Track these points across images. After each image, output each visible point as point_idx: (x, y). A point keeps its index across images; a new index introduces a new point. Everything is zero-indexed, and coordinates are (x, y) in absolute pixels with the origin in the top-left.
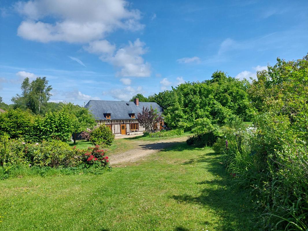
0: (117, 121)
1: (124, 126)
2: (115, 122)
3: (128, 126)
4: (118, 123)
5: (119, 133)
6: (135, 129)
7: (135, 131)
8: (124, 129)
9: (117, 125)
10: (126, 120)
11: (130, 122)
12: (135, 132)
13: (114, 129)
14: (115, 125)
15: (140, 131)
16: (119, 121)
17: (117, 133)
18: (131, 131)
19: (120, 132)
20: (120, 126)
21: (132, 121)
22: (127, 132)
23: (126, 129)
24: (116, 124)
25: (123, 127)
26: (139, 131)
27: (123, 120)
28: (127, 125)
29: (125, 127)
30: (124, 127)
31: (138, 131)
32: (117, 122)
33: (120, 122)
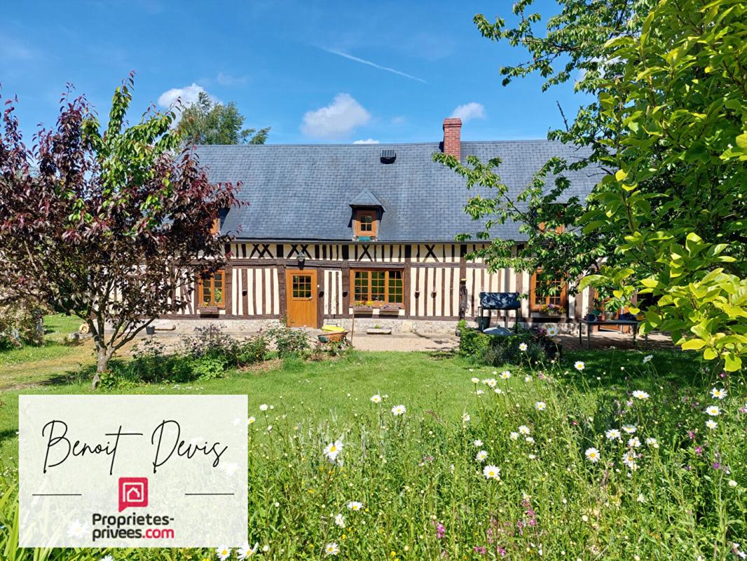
0: (261, 248)
1: (309, 280)
2: (249, 252)
3: (333, 282)
4: (267, 257)
5: (272, 316)
6: (382, 298)
7: (376, 312)
8: (309, 295)
9: (259, 271)
10: (322, 247)
11: (346, 256)
12: (381, 316)
13: (245, 294)
14: (250, 271)
15: (417, 317)
16: (273, 250)
17: (259, 312)
18: (351, 311)
19: (277, 312)
20: (281, 275)
21: (361, 251)
22: (326, 312)
23: (321, 294)
24: (254, 265)
25: (302, 287)
26: (407, 316)
27: (300, 245)
28: (326, 272)
29: (314, 286)
30: (309, 287)
31: (402, 313)
32: (262, 255)
33: (280, 254)
